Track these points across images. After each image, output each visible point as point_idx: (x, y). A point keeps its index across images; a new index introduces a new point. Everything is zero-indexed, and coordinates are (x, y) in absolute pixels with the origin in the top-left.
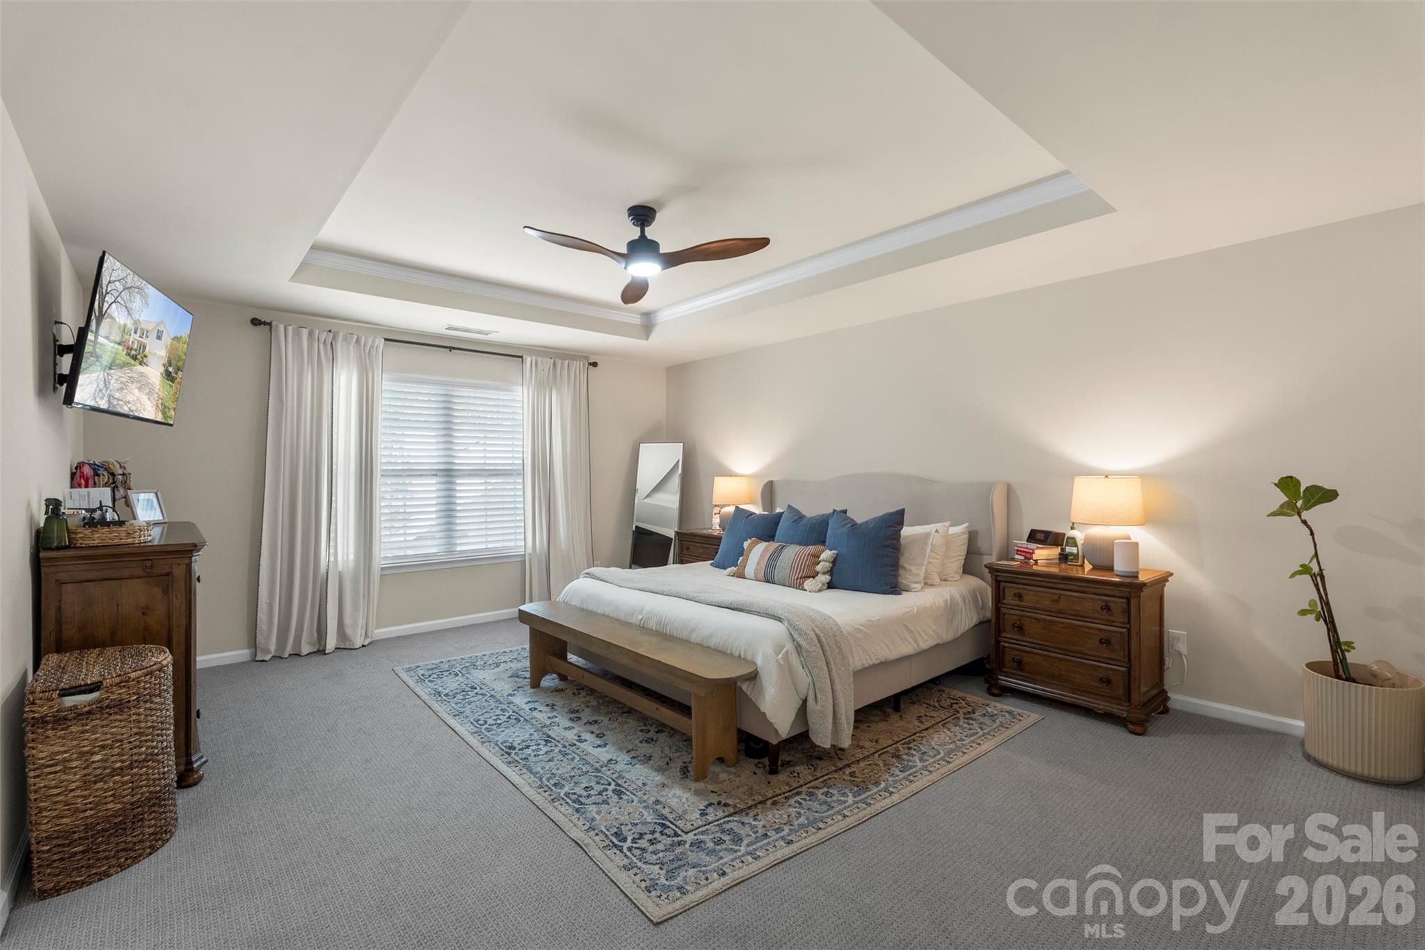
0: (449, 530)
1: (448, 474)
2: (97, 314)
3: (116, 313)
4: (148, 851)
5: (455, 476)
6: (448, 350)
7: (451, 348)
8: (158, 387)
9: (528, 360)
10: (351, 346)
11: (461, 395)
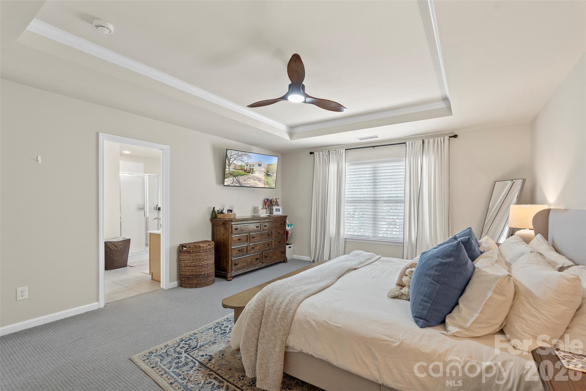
0: (375, 227)
1: (375, 202)
2: (228, 164)
3: (236, 163)
4: (195, 287)
5: (378, 203)
6: (373, 148)
7: (373, 147)
8: (264, 179)
9: (407, 143)
10: (334, 155)
11: (379, 166)
